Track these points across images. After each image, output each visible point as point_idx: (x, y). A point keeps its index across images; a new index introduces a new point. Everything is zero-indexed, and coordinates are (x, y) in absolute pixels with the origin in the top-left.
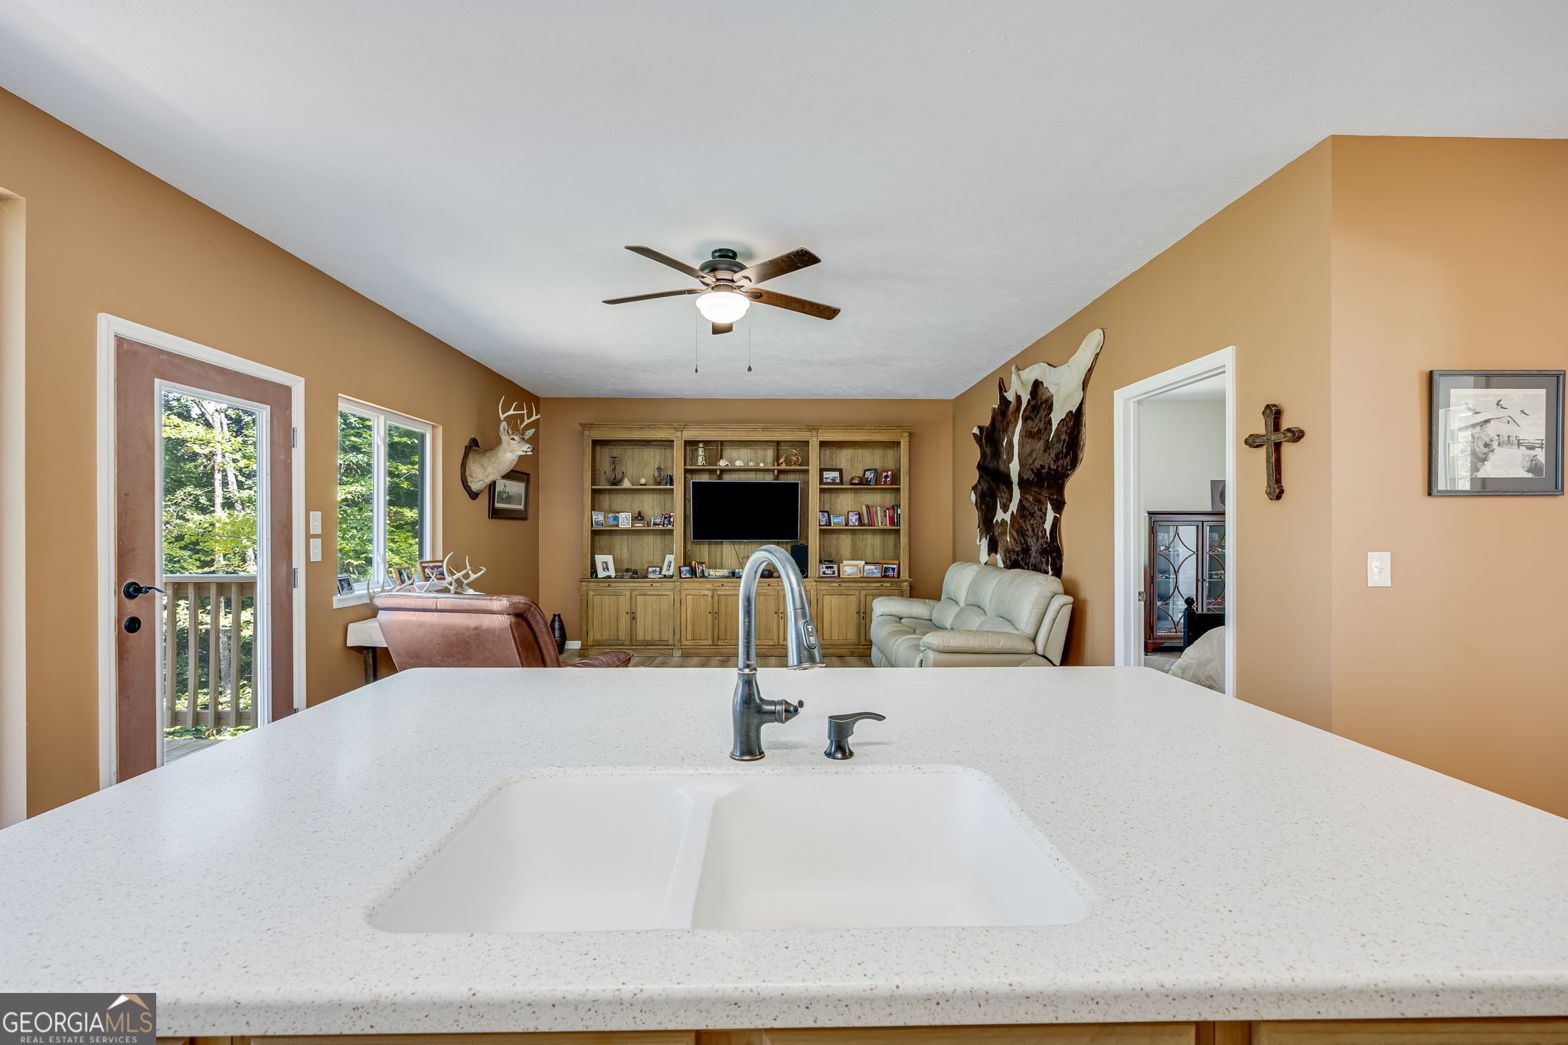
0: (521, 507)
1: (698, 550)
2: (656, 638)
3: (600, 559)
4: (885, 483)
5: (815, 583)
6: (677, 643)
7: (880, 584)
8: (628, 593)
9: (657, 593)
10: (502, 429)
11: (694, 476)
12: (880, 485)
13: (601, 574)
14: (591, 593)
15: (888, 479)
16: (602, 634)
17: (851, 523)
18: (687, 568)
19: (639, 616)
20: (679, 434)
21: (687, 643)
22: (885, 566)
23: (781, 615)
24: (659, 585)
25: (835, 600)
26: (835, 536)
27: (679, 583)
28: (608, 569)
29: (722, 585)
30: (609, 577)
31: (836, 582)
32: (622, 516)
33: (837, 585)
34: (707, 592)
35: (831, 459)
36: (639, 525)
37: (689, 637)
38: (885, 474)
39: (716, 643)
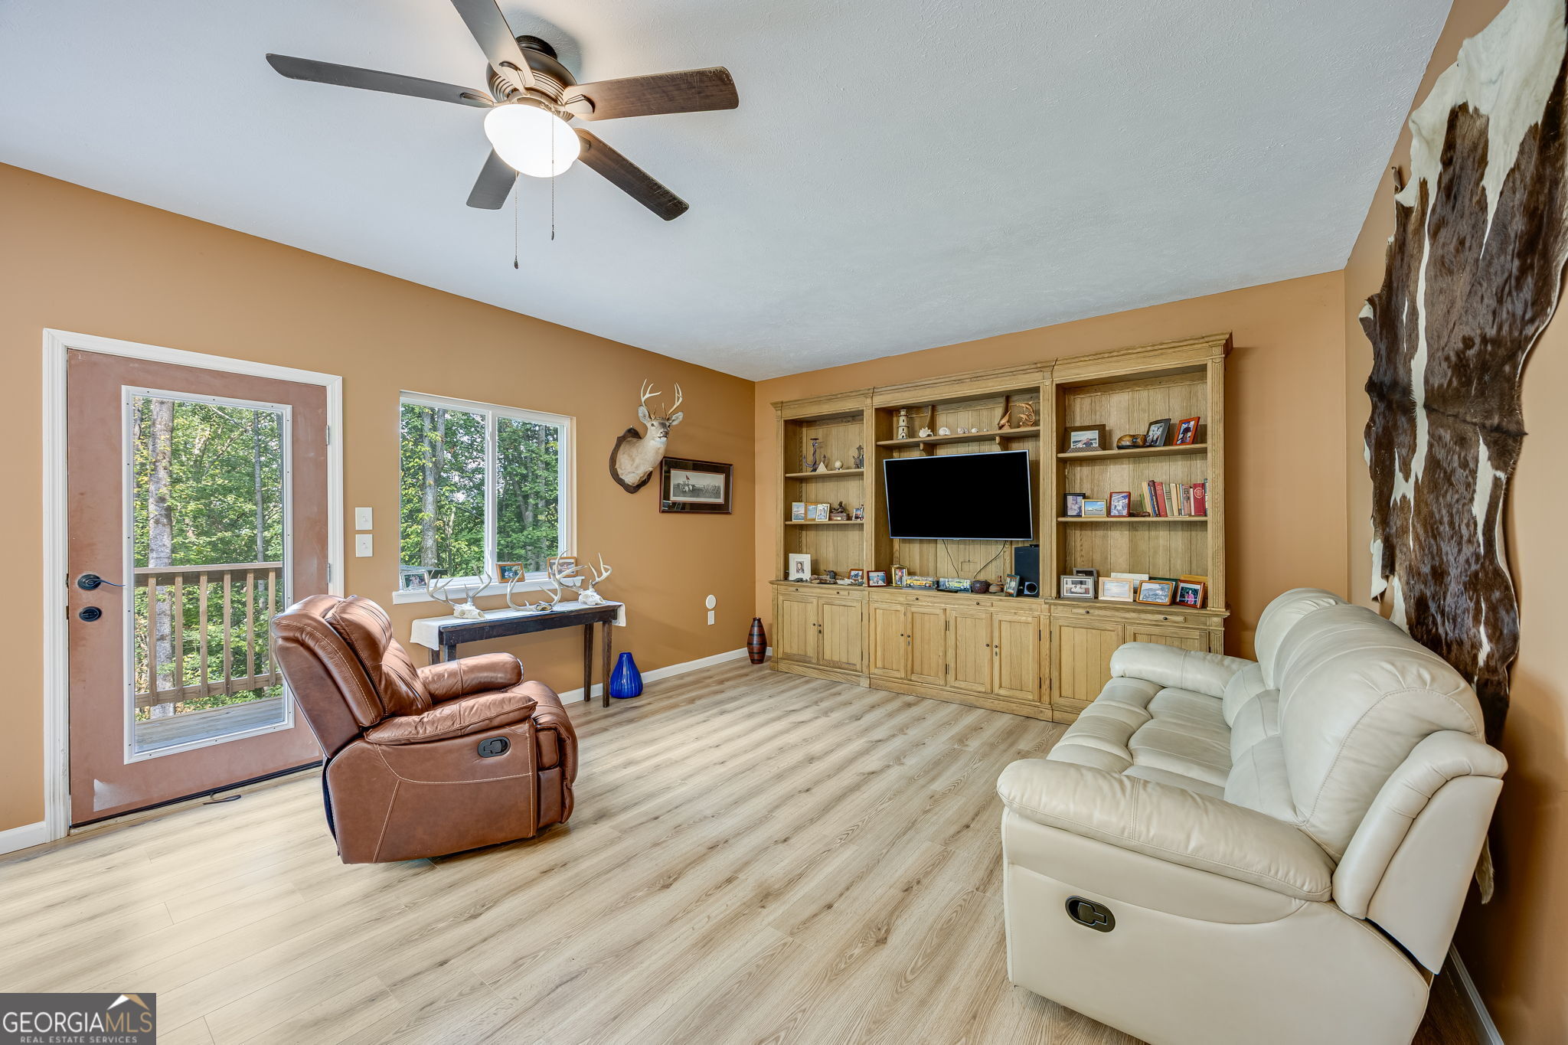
0: (721, 500)
1: (907, 549)
2: (844, 660)
3: (794, 558)
5: (1047, 606)
6: (865, 669)
7: (1161, 617)
8: (815, 601)
9: (844, 603)
10: (640, 414)
11: (902, 454)
13: (794, 575)
14: (781, 598)
16: (791, 647)
17: (1114, 512)
18: (881, 574)
19: (827, 630)
20: (869, 401)
21: (876, 671)
22: (1182, 585)
23: (995, 650)
24: (846, 593)
25: (1080, 635)
26: (1100, 533)
27: (867, 593)
28: (803, 570)
29: (917, 599)
30: (800, 580)
31: (1082, 607)
32: (820, 507)
33: (1083, 611)
34: (899, 607)
35: (1093, 410)
36: (839, 519)
37: (879, 664)
39: (909, 678)
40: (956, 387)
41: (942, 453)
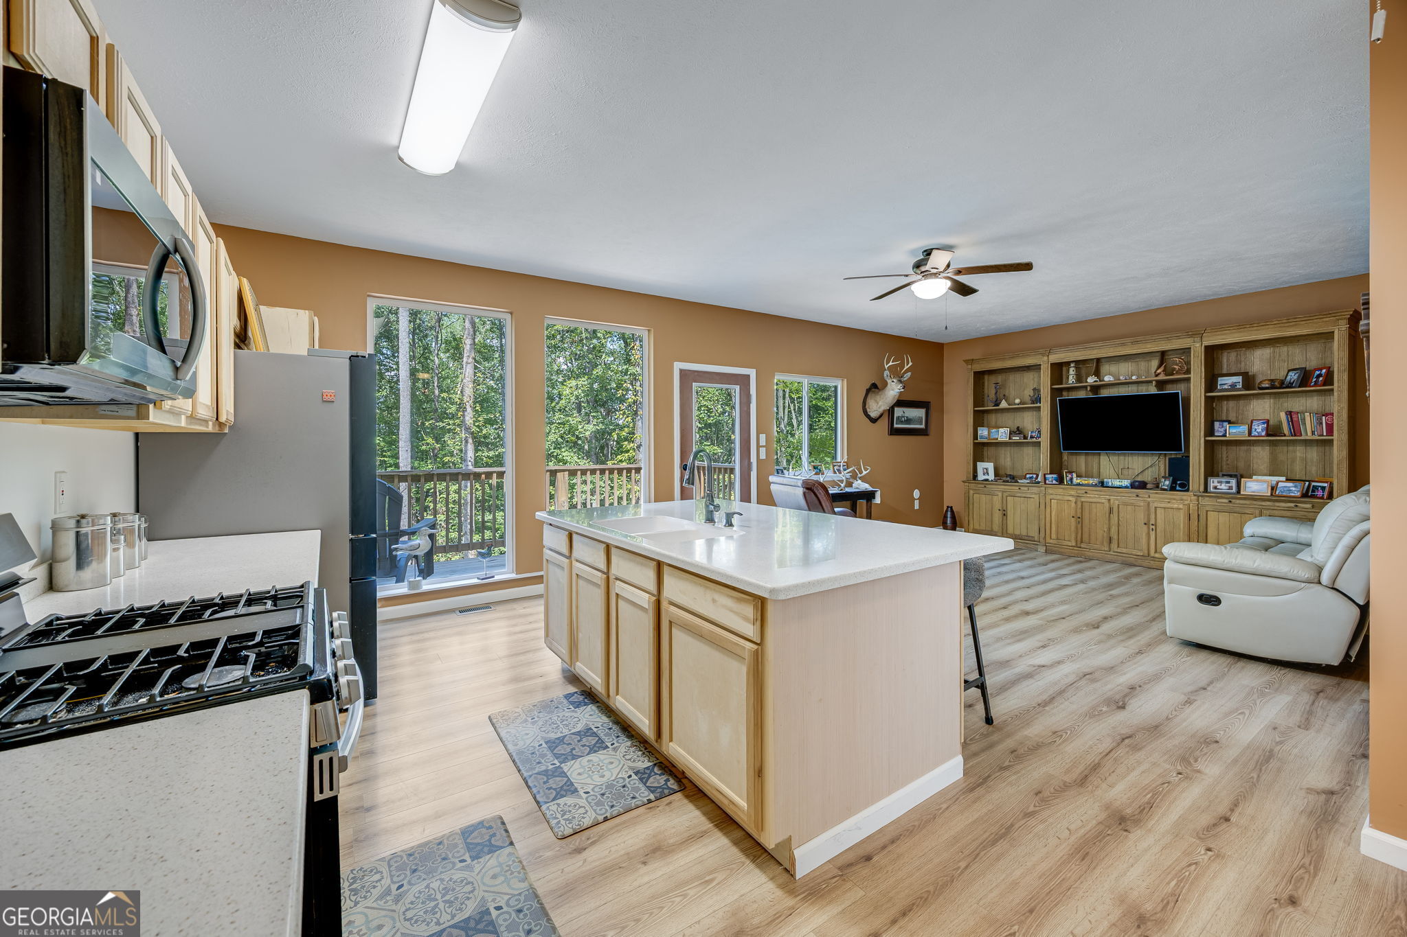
0: (923, 426)
1: (1074, 460)
2: (1024, 533)
3: (981, 466)
4: (1316, 384)
5: (1196, 497)
6: (1041, 540)
7: (1292, 505)
8: (1000, 494)
9: (1024, 495)
10: (885, 375)
11: (1070, 393)
12: (1311, 386)
13: (981, 477)
14: (971, 492)
15: (1321, 379)
16: (980, 525)
17: (1254, 433)
18: (1055, 476)
19: (1010, 513)
20: (1046, 358)
21: (1051, 541)
23: (1151, 527)
24: (1026, 488)
25: (1224, 518)
26: (1244, 448)
27: (1044, 488)
28: (988, 474)
29: (1086, 493)
30: (987, 480)
31: (1226, 498)
32: (1001, 430)
33: (1226, 501)
34: (1071, 498)
35: (1238, 361)
36: (1016, 438)
37: (1054, 536)
38: (1318, 372)
39: (1079, 545)
40: (1120, 349)
41: (1105, 393)
